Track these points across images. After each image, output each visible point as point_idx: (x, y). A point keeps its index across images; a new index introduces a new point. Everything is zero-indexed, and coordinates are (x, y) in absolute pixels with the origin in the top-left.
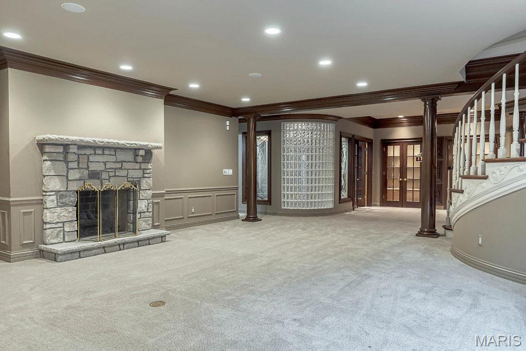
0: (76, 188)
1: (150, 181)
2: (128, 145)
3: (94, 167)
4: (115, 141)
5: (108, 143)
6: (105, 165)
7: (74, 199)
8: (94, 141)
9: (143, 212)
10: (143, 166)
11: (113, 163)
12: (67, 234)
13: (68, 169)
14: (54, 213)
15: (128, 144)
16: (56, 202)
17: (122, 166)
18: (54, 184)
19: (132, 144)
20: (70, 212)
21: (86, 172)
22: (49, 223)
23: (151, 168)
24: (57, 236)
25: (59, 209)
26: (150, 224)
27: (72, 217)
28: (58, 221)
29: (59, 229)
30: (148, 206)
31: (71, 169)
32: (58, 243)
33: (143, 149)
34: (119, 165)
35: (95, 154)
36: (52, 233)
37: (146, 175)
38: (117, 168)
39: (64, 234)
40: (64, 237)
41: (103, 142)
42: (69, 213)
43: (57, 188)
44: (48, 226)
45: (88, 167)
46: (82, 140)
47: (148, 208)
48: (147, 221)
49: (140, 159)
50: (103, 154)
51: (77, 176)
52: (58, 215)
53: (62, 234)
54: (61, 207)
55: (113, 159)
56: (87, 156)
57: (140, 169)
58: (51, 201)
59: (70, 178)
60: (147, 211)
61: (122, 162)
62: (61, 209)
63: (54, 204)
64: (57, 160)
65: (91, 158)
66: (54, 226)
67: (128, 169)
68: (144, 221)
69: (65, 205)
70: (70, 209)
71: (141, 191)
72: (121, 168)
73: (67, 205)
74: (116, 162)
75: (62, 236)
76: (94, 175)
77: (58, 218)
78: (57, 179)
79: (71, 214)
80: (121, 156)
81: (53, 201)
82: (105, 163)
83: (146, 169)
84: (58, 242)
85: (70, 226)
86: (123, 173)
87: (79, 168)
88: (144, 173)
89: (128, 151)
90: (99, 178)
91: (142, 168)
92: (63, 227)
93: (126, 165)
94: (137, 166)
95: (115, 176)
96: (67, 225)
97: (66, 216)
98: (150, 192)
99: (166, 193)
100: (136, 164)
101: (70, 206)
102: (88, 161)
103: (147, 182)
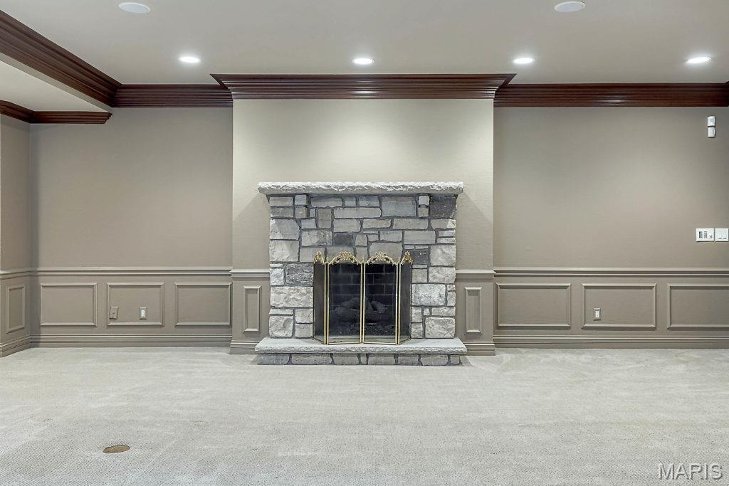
0: (311, 259)
1: (451, 251)
2: (389, 189)
3: (340, 227)
4: (363, 185)
5: (353, 187)
6: (361, 224)
7: (309, 274)
8: (328, 186)
9: (436, 307)
10: (436, 224)
11: (375, 220)
12: (298, 327)
13: (302, 230)
14: (280, 293)
15: (389, 187)
16: (282, 278)
17: (392, 225)
18: (282, 252)
19: (396, 187)
20: (303, 294)
21: (329, 235)
22: (275, 308)
23: (453, 227)
24: (285, 326)
25: (287, 288)
26: (451, 329)
27: (306, 302)
28: (286, 305)
29: (286, 318)
30: (446, 296)
31: (305, 230)
32: (285, 338)
33: (424, 194)
34: (386, 224)
35: (344, 206)
36: (277, 321)
37: (443, 241)
38: (383, 229)
39: (294, 326)
40: (294, 330)
41: (343, 187)
42: (303, 296)
43: (285, 258)
44: (272, 311)
45: (332, 226)
46: (308, 187)
47: (446, 301)
48: (444, 323)
49: (424, 212)
50: (357, 206)
51: (315, 240)
52: (286, 297)
53: (292, 325)
54: (291, 285)
55: (377, 213)
56: (330, 210)
57: (430, 228)
58: (277, 276)
59: (303, 244)
60: (446, 305)
61: (392, 218)
62: (290, 289)
63: (281, 281)
64: (286, 218)
65: (337, 214)
66: (279, 312)
67: (403, 231)
68: (438, 322)
69: (295, 283)
70: (303, 290)
71: (431, 269)
72: (390, 228)
73: (298, 283)
74: (381, 218)
75: (291, 328)
76: (344, 240)
77: (287, 302)
78: (284, 245)
79: (304, 298)
80: (390, 208)
81: (278, 276)
82: (361, 221)
83: (443, 230)
84: (284, 335)
85: (303, 315)
86: (396, 236)
87: (318, 228)
88: (437, 237)
89: (404, 198)
90: (350, 245)
91: (434, 228)
92: (294, 315)
93: (399, 224)
94: (424, 224)
95: (379, 241)
96: (298, 313)
97: (297, 300)
98: (451, 272)
99: (495, 276)
100: (418, 221)
101: (304, 285)
102: (333, 218)
103: (444, 253)
